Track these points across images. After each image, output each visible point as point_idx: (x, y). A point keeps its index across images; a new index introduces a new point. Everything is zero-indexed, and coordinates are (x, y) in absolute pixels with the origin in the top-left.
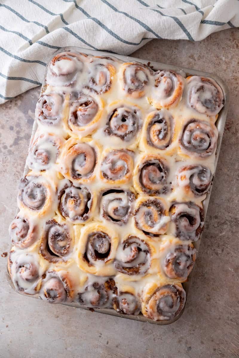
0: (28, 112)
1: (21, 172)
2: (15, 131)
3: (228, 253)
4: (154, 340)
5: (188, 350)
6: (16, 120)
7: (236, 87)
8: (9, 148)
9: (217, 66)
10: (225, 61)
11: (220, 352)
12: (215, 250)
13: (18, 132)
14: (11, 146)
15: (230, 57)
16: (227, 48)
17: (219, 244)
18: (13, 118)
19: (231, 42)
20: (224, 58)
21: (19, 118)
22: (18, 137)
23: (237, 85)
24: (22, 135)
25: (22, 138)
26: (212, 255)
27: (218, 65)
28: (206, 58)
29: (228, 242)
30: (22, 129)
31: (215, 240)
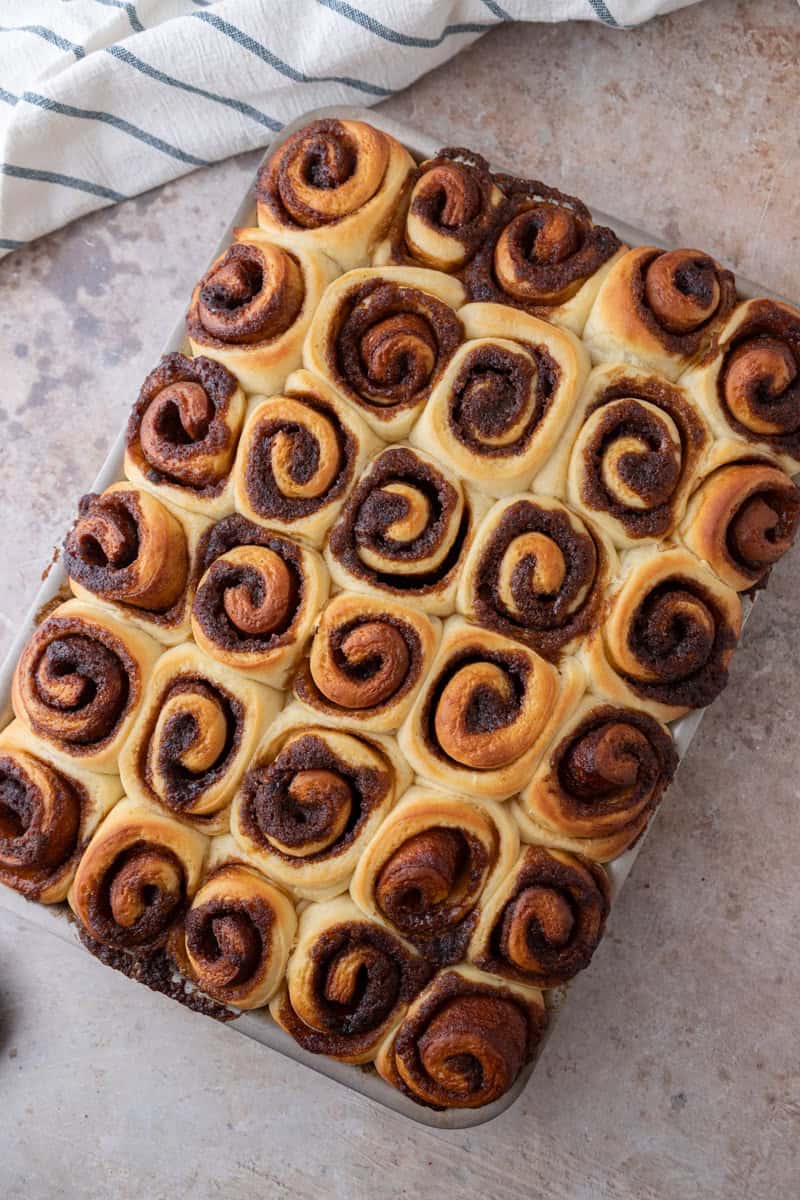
0: (74, 294)
1: (56, 495)
2: (35, 361)
3: (788, 740)
4: (549, 1076)
5: (673, 1107)
6: (36, 322)
7: (766, 177)
8: (13, 417)
9: (698, 113)
10: (724, 96)
11: (793, 1108)
12: (740, 730)
13: (44, 363)
14: (20, 411)
15: (740, 84)
16: (725, 56)
17: (753, 706)
18: (25, 318)
19: (739, 36)
20: (719, 89)
21: (47, 318)
22: (45, 379)
23: (770, 171)
24: (58, 370)
25: (58, 381)
26: (734, 749)
27: (703, 110)
28: (659, 92)
29: (785, 698)
30: (55, 353)
31: (737, 696)
